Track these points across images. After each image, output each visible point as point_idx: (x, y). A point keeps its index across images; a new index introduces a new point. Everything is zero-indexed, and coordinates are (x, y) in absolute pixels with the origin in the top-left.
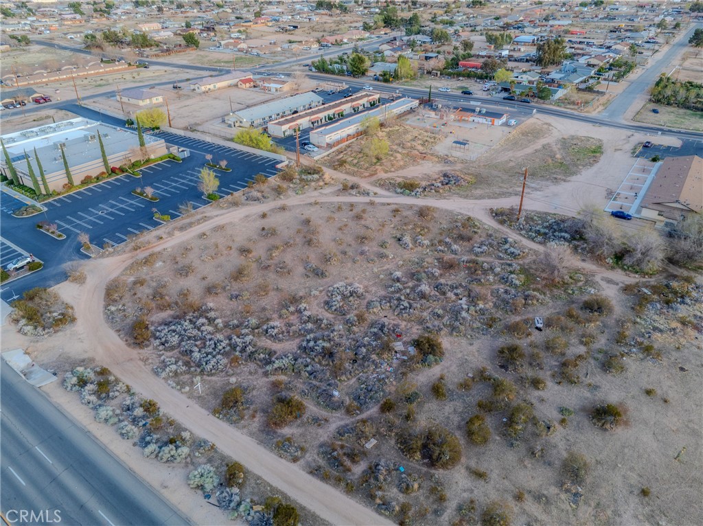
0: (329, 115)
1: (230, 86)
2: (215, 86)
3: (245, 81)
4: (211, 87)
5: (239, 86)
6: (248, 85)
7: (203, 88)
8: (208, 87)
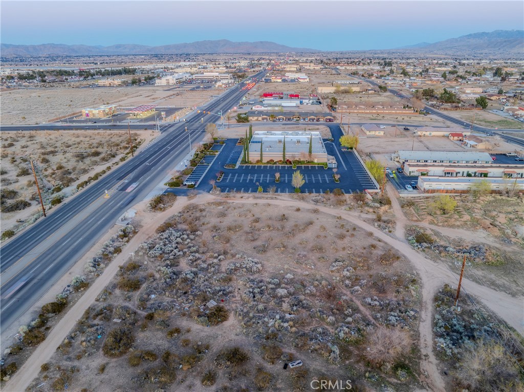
0: (468, 172)
1: (444, 136)
2: (430, 134)
3: (453, 135)
4: (427, 134)
5: (450, 137)
6: (456, 138)
7: (419, 133)
8: (424, 133)
